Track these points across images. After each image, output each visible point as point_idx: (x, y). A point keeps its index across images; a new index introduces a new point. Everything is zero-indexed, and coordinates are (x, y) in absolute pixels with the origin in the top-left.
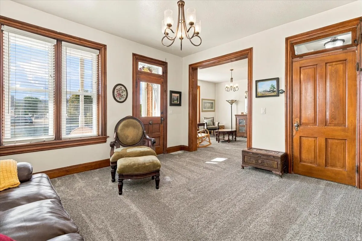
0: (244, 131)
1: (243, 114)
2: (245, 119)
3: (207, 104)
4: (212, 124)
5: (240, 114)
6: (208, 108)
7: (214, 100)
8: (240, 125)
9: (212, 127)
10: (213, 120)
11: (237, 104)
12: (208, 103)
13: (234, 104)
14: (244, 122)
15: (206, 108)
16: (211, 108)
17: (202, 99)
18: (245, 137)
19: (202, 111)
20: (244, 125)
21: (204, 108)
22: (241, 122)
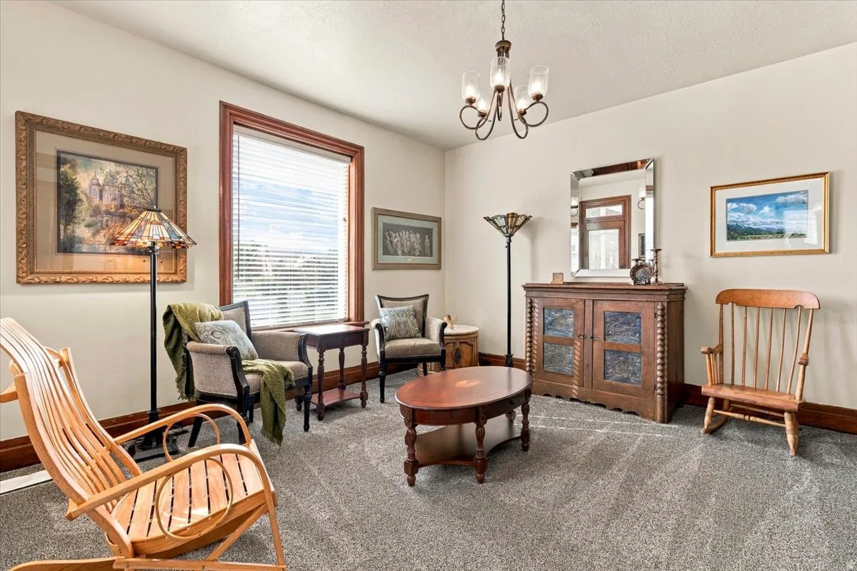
0: (567, 370)
1: (558, 281)
2: (572, 308)
3: (405, 235)
4: (414, 329)
5: (547, 279)
6: (410, 254)
7: (438, 220)
8: (549, 333)
9: (414, 348)
10: (420, 309)
11: (533, 238)
12: (408, 228)
13: (519, 237)
14: (571, 320)
15: (396, 254)
16: (423, 254)
17: (378, 212)
18: (572, 400)
19: (378, 266)
20: (570, 335)
21: (386, 252)
22: (551, 324)
